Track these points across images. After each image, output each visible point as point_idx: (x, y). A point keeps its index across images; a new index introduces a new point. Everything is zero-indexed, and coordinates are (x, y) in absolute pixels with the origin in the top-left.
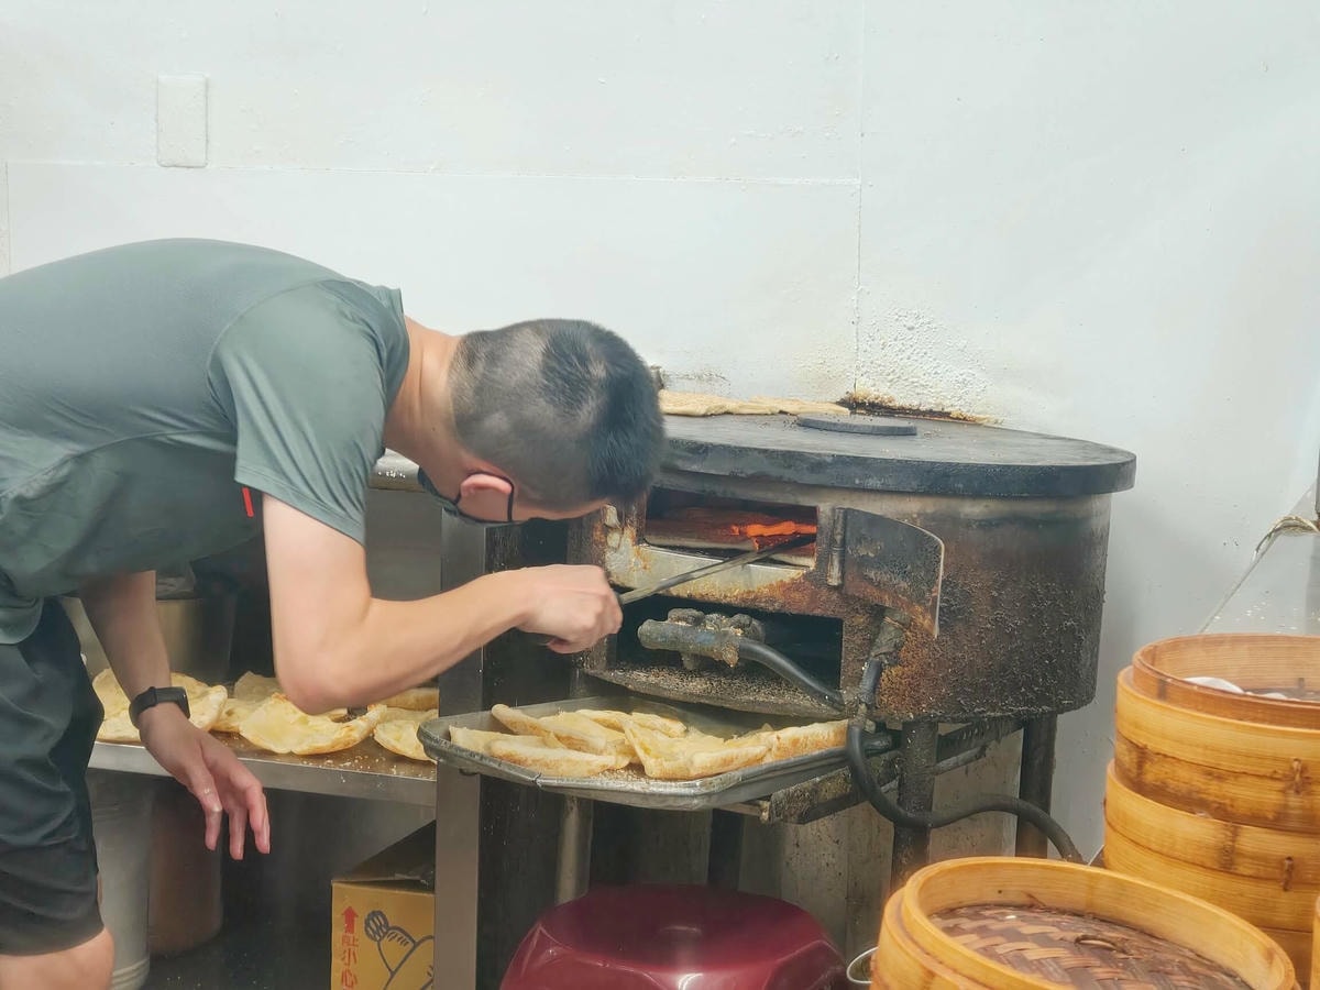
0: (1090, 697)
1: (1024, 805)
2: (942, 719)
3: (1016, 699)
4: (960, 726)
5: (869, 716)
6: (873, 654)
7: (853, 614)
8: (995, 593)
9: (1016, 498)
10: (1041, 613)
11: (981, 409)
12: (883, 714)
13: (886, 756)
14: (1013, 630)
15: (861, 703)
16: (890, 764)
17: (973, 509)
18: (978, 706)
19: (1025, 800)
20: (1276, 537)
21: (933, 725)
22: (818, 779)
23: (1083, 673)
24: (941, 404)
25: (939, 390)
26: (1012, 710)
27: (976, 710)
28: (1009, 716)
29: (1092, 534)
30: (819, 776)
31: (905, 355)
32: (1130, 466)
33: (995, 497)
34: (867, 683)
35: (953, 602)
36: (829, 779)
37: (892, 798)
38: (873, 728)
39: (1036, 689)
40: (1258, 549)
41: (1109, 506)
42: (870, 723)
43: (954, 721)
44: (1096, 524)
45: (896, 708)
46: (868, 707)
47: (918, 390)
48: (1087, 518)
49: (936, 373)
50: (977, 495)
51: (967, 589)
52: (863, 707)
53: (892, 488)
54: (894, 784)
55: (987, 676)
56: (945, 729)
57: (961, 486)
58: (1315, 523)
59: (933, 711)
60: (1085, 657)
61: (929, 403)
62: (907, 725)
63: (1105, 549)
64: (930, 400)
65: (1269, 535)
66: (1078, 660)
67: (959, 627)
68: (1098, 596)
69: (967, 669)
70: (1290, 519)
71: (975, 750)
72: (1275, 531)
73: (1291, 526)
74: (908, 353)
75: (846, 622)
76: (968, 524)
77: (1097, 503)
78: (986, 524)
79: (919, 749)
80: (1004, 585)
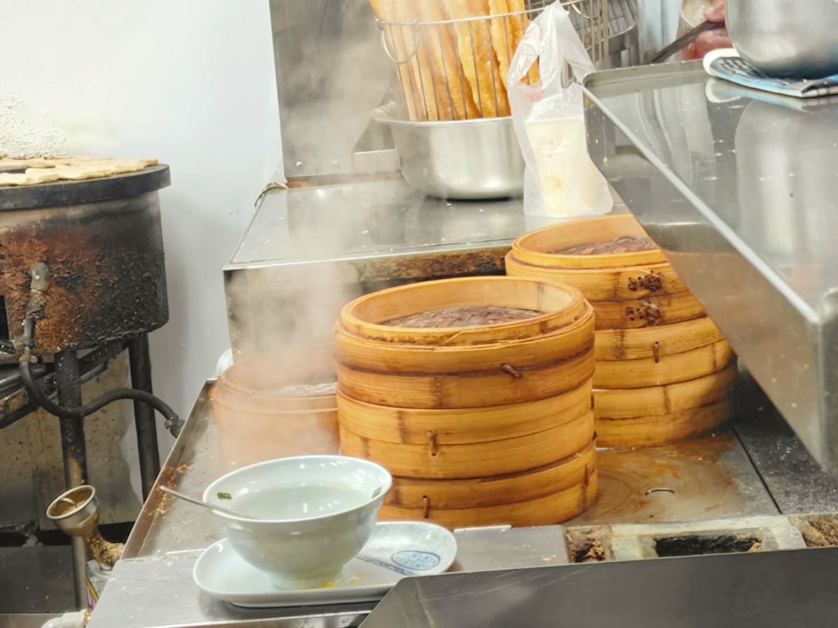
0: (167, 319)
1: (137, 392)
2: (78, 348)
3: (123, 327)
4: (89, 351)
5: (32, 353)
6: (28, 313)
7: (10, 291)
8: (98, 263)
9: (100, 201)
10: (129, 272)
11: (65, 153)
12: (40, 351)
13: (47, 377)
14: (113, 284)
15: (25, 346)
16: (50, 381)
17: (74, 212)
18: (100, 336)
19: (137, 389)
20: (265, 196)
21: (74, 352)
22: (6, 398)
23: (160, 304)
24: (39, 153)
25: (36, 144)
26: (121, 335)
27: (99, 338)
28: (120, 339)
29: (151, 217)
30: (7, 396)
31: (9, 125)
32: (167, 172)
33: (88, 202)
34: (27, 334)
35: (72, 273)
36: (14, 397)
37: (56, 402)
38: (36, 360)
39: (134, 319)
40: (256, 205)
41: (158, 198)
42: (34, 357)
43: (86, 347)
44: (152, 210)
45: (48, 346)
46: (31, 348)
47: (22, 147)
48: (147, 206)
49: (32, 134)
50: (75, 202)
51: (80, 263)
52: (27, 348)
53: (20, 207)
54: (55, 394)
55: (102, 316)
56: (82, 354)
57: (65, 198)
58: (287, 184)
59: (72, 343)
60: (160, 295)
61: (31, 154)
62: (57, 356)
63: (160, 225)
64: (31, 152)
65: (261, 196)
66: (157, 297)
67: (79, 288)
68: (161, 255)
69: (89, 314)
70: (271, 184)
71: (101, 365)
72: (264, 193)
73: (272, 189)
74: (11, 124)
75: (7, 297)
76: (73, 222)
77: (150, 198)
78: (85, 220)
79: (67, 369)
80: (103, 258)
